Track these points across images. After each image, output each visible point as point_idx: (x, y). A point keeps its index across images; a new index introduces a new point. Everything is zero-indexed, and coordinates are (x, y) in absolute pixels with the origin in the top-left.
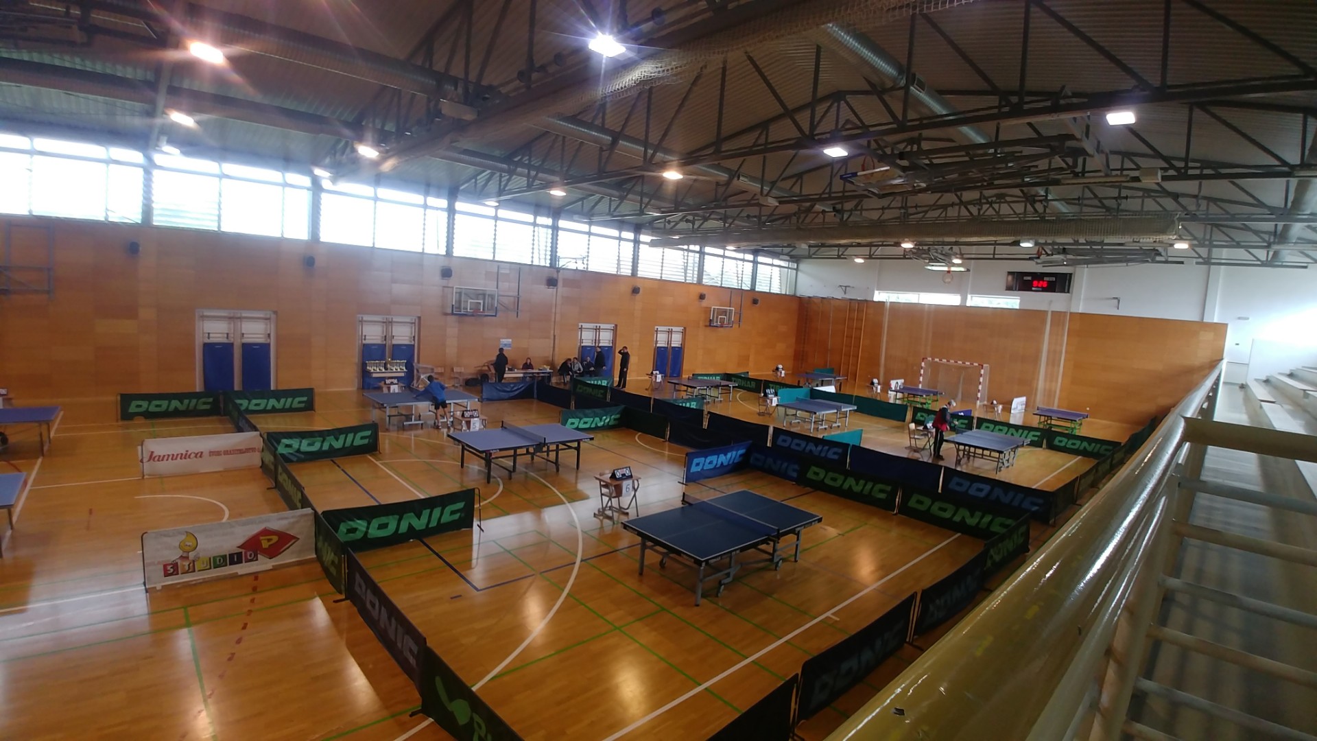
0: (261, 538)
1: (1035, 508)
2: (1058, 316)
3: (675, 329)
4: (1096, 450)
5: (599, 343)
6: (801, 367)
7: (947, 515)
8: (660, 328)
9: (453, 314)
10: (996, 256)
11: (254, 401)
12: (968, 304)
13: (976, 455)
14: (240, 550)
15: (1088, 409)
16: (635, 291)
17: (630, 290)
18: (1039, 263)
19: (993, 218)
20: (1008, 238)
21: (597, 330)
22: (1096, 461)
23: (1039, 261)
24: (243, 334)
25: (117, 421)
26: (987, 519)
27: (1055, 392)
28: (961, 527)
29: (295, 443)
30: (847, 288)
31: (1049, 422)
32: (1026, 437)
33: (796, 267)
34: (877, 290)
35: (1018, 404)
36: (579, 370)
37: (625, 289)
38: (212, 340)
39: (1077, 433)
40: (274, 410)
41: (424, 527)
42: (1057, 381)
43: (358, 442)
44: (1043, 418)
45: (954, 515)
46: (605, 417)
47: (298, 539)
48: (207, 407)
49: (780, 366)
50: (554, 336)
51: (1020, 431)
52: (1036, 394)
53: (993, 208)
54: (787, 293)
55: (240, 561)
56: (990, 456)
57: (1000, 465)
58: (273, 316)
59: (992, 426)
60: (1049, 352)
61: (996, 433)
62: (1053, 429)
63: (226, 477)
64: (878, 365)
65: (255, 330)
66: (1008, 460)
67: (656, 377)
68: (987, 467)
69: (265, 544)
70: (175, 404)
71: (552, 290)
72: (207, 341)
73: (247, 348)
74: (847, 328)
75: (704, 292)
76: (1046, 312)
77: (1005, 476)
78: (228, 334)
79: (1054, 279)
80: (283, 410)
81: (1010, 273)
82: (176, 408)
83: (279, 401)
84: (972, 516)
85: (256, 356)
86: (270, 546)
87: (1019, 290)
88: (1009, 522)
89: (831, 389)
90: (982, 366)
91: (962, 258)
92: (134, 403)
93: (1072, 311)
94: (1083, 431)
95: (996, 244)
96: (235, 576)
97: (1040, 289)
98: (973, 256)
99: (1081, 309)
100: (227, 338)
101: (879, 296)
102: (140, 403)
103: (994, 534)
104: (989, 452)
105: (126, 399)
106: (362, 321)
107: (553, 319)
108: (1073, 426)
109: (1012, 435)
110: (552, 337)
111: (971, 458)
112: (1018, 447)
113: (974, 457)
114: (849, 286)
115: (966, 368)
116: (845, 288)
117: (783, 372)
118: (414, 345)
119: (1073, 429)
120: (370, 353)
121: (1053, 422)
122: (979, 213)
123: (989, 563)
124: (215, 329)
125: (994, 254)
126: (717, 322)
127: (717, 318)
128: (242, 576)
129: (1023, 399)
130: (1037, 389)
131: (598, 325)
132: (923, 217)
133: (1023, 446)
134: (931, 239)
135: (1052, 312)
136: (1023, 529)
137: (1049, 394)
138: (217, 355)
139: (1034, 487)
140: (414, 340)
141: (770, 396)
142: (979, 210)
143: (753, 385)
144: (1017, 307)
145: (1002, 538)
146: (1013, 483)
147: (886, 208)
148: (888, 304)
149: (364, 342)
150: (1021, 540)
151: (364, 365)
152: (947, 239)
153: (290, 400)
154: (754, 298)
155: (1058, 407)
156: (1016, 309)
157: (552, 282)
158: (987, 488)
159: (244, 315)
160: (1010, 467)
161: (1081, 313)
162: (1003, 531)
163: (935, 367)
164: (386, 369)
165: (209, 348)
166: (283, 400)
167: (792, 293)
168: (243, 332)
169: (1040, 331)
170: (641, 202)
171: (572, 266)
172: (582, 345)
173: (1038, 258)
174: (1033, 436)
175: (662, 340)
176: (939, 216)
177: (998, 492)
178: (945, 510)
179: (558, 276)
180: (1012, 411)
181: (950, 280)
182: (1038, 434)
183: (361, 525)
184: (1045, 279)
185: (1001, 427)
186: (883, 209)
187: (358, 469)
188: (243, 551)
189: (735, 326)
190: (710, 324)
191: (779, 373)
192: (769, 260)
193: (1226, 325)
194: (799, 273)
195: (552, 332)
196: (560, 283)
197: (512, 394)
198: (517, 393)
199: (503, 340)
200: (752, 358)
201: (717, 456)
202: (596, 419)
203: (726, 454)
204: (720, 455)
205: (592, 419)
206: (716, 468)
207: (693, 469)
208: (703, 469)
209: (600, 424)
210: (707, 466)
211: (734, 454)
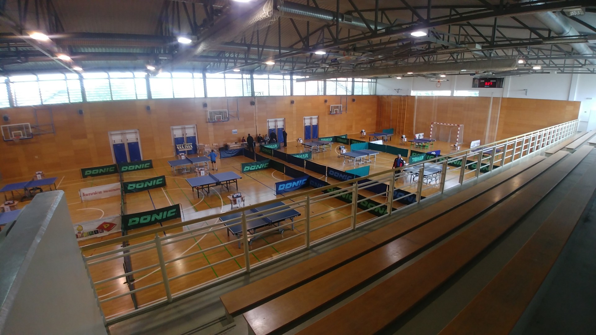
0: (104, 225)
2: (496, 99)
3: (313, 117)
5: (277, 127)
6: (379, 129)
7: (373, 209)
8: (306, 117)
9: (209, 122)
11: (130, 167)
12: (455, 95)
14: (97, 229)
16: (292, 102)
17: (289, 102)
21: (276, 121)
24: (127, 139)
25: (82, 178)
27: (494, 137)
29: (134, 185)
30: (399, 90)
33: (375, 81)
34: (413, 90)
35: (475, 143)
36: (268, 140)
37: (288, 102)
38: (116, 143)
40: (138, 169)
41: (161, 218)
42: (495, 132)
43: (158, 183)
45: (375, 209)
46: (261, 165)
47: (116, 225)
48: (113, 170)
49: (363, 130)
50: (256, 126)
52: (485, 139)
54: (372, 94)
55: (98, 233)
58: (138, 131)
60: (491, 118)
63: (109, 200)
65: (132, 137)
67: (300, 141)
69: (105, 227)
70: (101, 170)
71: (253, 107)
72: (114, 143)
73: (129, 144)
74: (399, 109)
75: (327, 99)
76: (490, 98)
78: (121, 140)
79: (495, 81)
80: (141, 169)
81: (474, 79)
82: (102, 172)
83: (139, 166)
84: (381, 210)
85: (134, 147)
86: (107, 227)
87: (479, 87)
90: (459, 126)
91: (445, 75)
92: (86, 172)
93: (504, 97)
96: (97, 238)
97: (489, 86)
99: (508, 95)
100: (122, 141)
101: (413, 93)
102: (89, 171)
105: (83, 171)
106: (173, 129)
107: (255, 119)
110: (255, 127)
114: (399, 89)
115: (452, 126)
116: (398, 90)
117: (365, 133)
118: (195, 137)
120: (179, 141)
124: (116, 139)
126: (334, 112)
127: (334, 110)
128: (98, 237)
129: (478, 141)
130: (485, 135)
131: (276, 119)
135: (493, 97)
137: (491, 138)
138: (119, 148)
140: (195, 134)
141: (342, 149)
143: (346, 141)
144: (478, 96)
148: (417, 97)
149: (175, 137)
151: (176, 146)
153: (143, 165)
154: (354, 99)
156: (477, 97)
157: (252, 103)
159: (126, 132)
161: (508, 98)
164: (184, 147)
165: (115, 146)
166: (141, 165)
167: (374, 94)
168: (127, 138)
169: (487, 107)
172: (269, 128)
175: (307, 123)
178: (372, 207)
179: (255, 100)
181: (439, 85)
183: (137, 219)
184: (491, 81)
187: (155, 194)
188: (98, 230)
189: (344, 113)
190: (330, 113)
191: (363, 134)
192: (360, 80)
193: (580, 102)
194: (377, 84)
195: (255, 124)
196: (256, 103)
197: (233, 155)
198: (235, 154)
199: (234, 130)
200: (354, 126)
201: (291, 183)
202: (258, 166)
203: (296, 182)
204: (293, 182)
205: (256, 166)
206: (291, 188)
207: (280, 189)
208: (285, 189)
209: (260, 168)
210: (287, 187)
211: (301, 181)
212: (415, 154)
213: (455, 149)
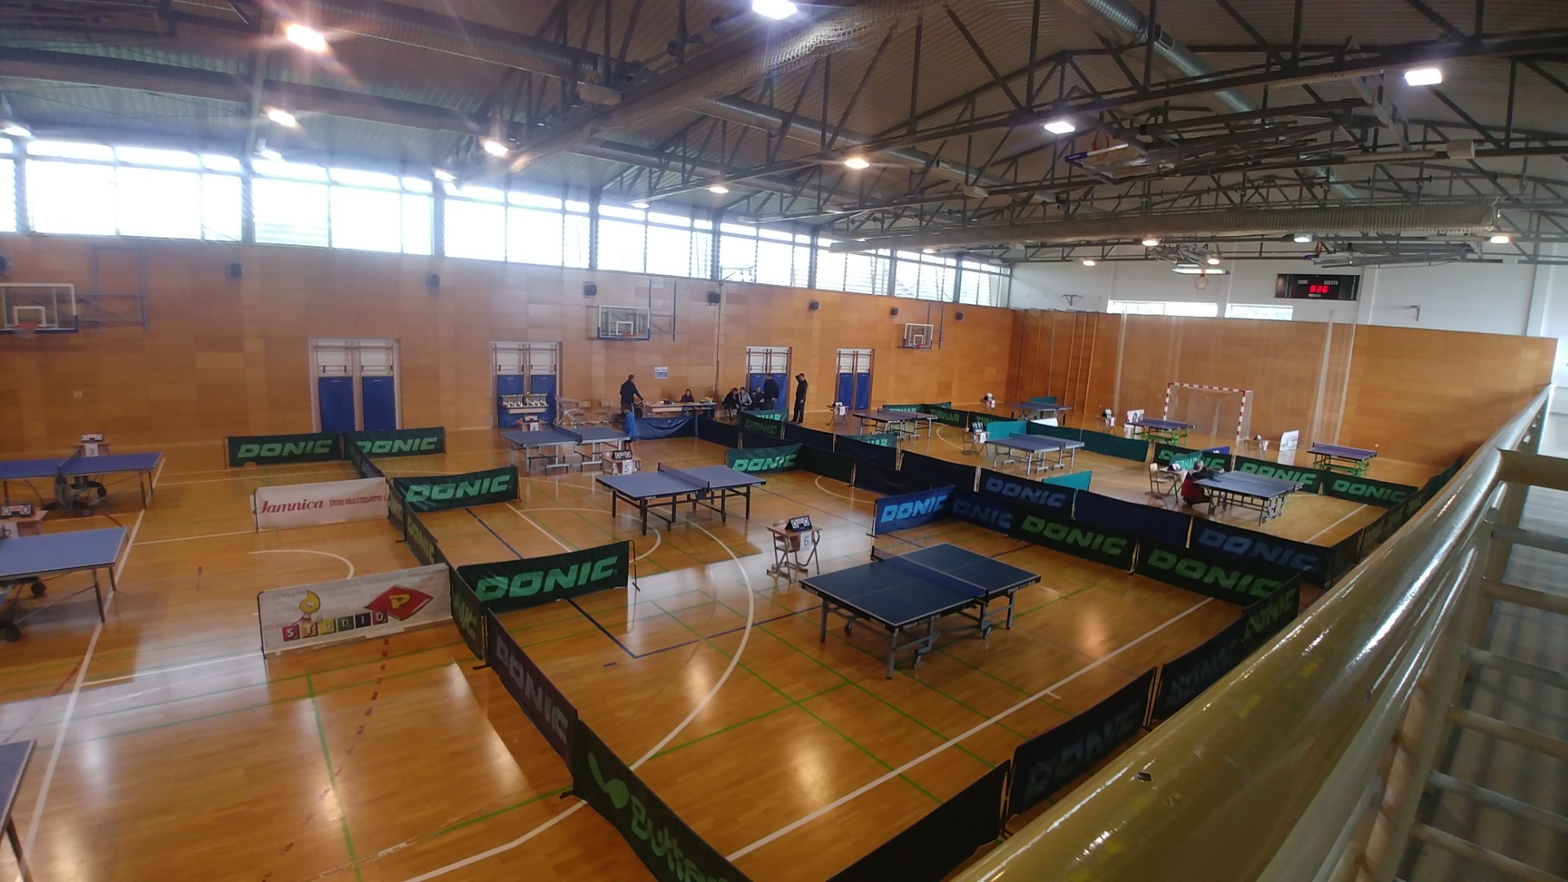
0: (391, 597)
1: (1307, 568)
2: (1341, 329)
3: (861, 351)
4: (1385, 497)
6: (1016, 396)
7: (1196, 575)
8: (843, 351)
9: (599, 338)
10: (1263, 255)
11: (378, 443)
12: (1227, 315)
13: (1234, 503)
14: (368, 611)
15: (1377, 445)
16: (813, 306)
17: (806, 306)
18: (1318, 263)
19: (1259, 207)
20: (1279, 231)
21: (768, 354)
22: (1386, 510)
23: (1318, 260)
24: (362, 367)
25: (227, 467)
26: (1247, 580)
27: (1336, 424)
28: (1214, 590)
30: (1074, 298)
31: (1327, 462)
32: (1298, 481)
33: (1009, 273)
34: (1112, 299)
35: (1289, 439)
36: (748, 402)
37: (801, 304)
39: (1362, 475)
40: (400, 453)
41: (572, 584)
42: (1338, 411)
43: (495, 488)
44: (1319, 457)
45: (1205, 575)
46: (778, 458)
47: (432, 596)
48: (326, 450)
49: (990, 395)
51: (1291, 473)
52: (1311, 428)
53: (1260, 194)
54: (999, 306)
55: (368, 623)
56: (1252, 504)
57: (1264, 514)
58: (395, 345)
59: (1255, 467)
60: (1328, 376)
61: (1260, 476)
62: (1332, 471)
64: (1112, 392)
65: (376, 361)
66: (1274, 509)
67: (839, 409)
68: (1247, 518)
69: (394, 605)
70: (289, 447)
71: (714, 308)
74: (1074, 348)
75: (897, 306)
76: (1325, 325)
77: (1271, 528)
78: (345, 367)
79: (1336, 283)
80: (411, 452)
81: (1280, 276)
83: (405, 442)
84: (1228, 576)
86: (402, 605)
87: (1293, 297)
88: (1273, 584)
89: (1053, 422)
90: (1244, 392)
91: (1220, 258)
92: (244, 448)
93: (1359, 323)
94: (1370, 474)
95: (1263, 239)
97: (1320, 296)
98: (1234, 255)
99: (1370, 321)
100: (345, 371)
101: (1114, 307)
102: (252, 446)
103: (1256, 598)
104: (1250, 499)
105: (235, 443)
106: (496, 349)
107: (716, 342)
108: (1357, 467)
109: (1281, 477)
110: (716, 363)
111: (1228, 506)
112: (1287, 492)
113: (1232, 504)
114: (1076, 296)
115: (1223, 395)
116: (1071, 298)
117: (993, 402)
118: (556, 376)
119: (1357, 470)
120: (509, 384)
121: (1333, 462)
122: (1242, 200)
123: (1248, 634)
124: (331, 361)
125: (1261, 252)
126: (912, 342)
127: (912, 337)
128: (368, 638)
129: (1295, 433)
130: (1312, 421)
131: (769, 348)
132: (1171, 206)
133: (1293, 491)
134: (1181, 235)
135: (1334, 324)
136: (1291, 593)
137: (1329, 427)
139: (1306, 542)
140: (555, 369)
141: (977, 431)
142: (1242, 196)
143: (957, 418)
144: (1290, 319)
145: (1265, 604)
146: (1280, 536)
147: (1123, 197)
148: (1125, 316)
149: (499, 373)
150: (1289, 606)
151: (499, 400)
152: (1201, 234)
153: (418, 440)
154: (957, 313)
155: (1339, 443)
156: (1288, 321)
157: (713, 298)
158: (1247, 543)
159: (362, 344)
160: (1277, 517)
161: (1370, 326)
162: (1267, 594)
163: (1183, 395)
166: (410, 442)
167: (1005, 305)
168: (363, 363)
169: (1316, 348)
170: (819, 198)
171: (737, 278)
172: (751, 372)
173: (1317, 256)
174: (1307, 479)
175: (845, 365)
176: (1191, 206)
177: (1261, 547)
178: (1193, 569)
179: (721, 290)
180: (1281, 449)
181: (1204, 286)
182: (1314, 476)
183: (500, 582)
184: (1326, 283)
185: (1266, 468)
186: (1120, 197)
188: (371, 612)
189: (935, 347)
190: (904, 345)
191: (988, 404)
192: (976, 265)
193: (1555, 341)
194: (1014, 282)
195: (715, 357)
196: (723, 299)
197: (670, 432)
198: (674, 430)
199: (658, 368)
200: (955, 385)
201: (912, 503)
202: (769, 460)
203: (923, 502)
204: (917, 502)
205: (763, 460)
206: (911, 517)
207: (885, 518)
208: (895, 519)
209: (774, 466)
210: (901, 516)
211: (933, 499)
212: (1169, 452)
213: (1255, 447)
